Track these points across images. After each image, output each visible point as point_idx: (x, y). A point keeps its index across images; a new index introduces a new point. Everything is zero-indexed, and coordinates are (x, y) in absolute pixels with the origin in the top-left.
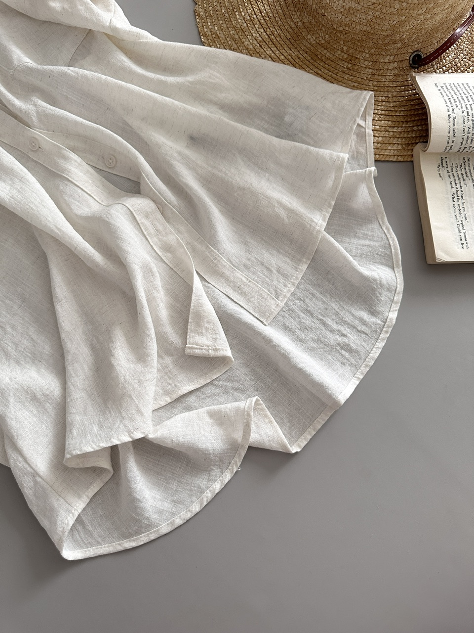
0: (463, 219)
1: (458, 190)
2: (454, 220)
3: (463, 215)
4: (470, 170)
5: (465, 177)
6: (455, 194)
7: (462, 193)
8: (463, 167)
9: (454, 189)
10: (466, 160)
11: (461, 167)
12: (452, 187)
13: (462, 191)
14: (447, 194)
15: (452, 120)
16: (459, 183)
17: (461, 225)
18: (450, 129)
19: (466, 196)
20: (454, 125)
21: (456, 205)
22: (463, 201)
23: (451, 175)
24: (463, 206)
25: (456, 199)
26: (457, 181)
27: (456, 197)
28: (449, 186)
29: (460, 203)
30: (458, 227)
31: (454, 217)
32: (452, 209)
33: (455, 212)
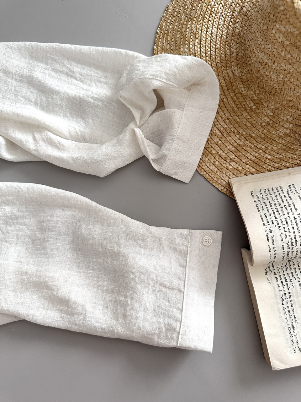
0: (294, 322)
1: (285, 292)
2: (285, 324)
3: (293, 317)
4: (295, 268)
5: (291, 277)
6: (284, 297)
7: (290, 295)
8: (288, 266)
9: (282, 293)
11: (286, 266)
12: (280, 291)
13: (289, 293)
14: (276, 298)
15: (270, 239)
16: (286, 285)
17: (292, 328)
18: (270, 248)
19: (294, 297)
20: (273, 244)
21: (286, 307)
22: (292, 302)
23: (278, 277)
24: (292, 308)
25: (284, 302)
26: (285, 283)
27: (285, 300)
28: (277, 290)
29: (289, 305)
30: (290, 331)
31: (285, 320)
32: (282, 312)
33: (285, 314)
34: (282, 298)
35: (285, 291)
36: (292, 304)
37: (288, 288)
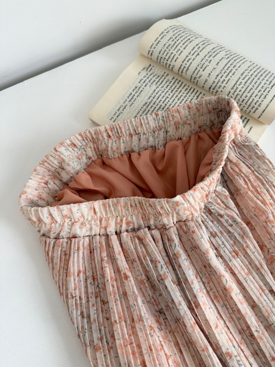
0: (129, 105)
2: (122, 102)
6: (138, 88)
7: (143, 90)
8: (160, 78)
10: (166, 75)
11: (158, 76)
12: (139, 82)
14: (133, 84)
15: (162, 35)
17: (124, 107)
18: (157, 39)
20: (161, 39)
21: (133, 94)
23: (147, 76)
24: (136, 98)
25: (135, 91)
26: (146, 82)
27: (137, 90)
28: (139, 80)
29: (136, 95)
30: (120, 107)
31: (125, 100)
32: (128, 95)
33: (128, 97)
34: (136, 87)
35: (142, 85)
36: (138, 95)
37: (146, 86)
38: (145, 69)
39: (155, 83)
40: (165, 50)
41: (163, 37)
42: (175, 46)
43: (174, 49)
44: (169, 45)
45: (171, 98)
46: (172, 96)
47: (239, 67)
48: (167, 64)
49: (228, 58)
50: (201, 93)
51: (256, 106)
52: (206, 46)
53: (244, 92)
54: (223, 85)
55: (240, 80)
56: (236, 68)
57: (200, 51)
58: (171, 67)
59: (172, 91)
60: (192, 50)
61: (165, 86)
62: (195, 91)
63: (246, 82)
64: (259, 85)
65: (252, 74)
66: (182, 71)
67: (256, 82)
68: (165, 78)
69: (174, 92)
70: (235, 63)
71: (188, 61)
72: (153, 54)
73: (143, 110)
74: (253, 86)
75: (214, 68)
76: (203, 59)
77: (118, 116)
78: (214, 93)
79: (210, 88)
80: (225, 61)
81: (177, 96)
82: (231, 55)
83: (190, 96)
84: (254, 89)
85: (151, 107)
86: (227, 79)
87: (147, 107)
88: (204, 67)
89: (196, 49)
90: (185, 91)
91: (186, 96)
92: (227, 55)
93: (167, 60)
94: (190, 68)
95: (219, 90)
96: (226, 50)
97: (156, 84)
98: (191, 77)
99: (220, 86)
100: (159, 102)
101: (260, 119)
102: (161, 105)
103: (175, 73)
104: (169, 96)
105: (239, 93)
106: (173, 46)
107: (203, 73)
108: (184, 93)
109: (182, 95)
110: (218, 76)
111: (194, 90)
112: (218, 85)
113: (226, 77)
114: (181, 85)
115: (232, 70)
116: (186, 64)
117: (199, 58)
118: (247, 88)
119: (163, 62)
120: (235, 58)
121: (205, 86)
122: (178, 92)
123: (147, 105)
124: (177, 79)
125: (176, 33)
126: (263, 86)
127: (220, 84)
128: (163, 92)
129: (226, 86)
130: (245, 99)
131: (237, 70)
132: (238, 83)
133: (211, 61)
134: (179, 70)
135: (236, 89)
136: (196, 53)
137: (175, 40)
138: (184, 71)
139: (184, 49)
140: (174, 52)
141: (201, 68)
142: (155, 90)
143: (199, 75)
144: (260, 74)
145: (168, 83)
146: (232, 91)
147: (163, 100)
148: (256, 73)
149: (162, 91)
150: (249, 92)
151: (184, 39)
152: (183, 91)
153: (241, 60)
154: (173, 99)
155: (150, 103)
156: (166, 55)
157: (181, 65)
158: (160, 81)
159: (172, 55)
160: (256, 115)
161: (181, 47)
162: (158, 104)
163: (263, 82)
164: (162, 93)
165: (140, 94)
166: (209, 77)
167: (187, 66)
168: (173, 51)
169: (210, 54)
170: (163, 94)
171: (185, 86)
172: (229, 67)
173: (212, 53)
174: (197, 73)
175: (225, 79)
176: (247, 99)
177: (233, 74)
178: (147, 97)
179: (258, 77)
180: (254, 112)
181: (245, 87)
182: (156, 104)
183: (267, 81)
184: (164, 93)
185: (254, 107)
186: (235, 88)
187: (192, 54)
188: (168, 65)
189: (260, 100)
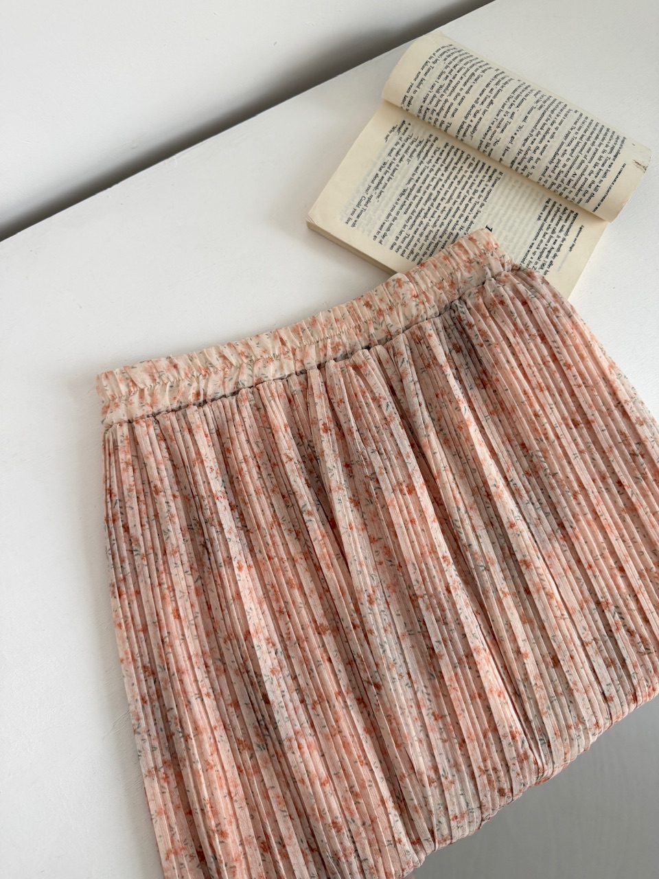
0: (375, 196)
1: (394, 161)
2: (363, 189)
4: (428, 151)
6: (388, 165)
7: (397, 168)
8: (422, 144)
10: (432, 139)
11: (420, 142)
12: (389, 154)
13: (398, 166)
14: (378, 158)
15: (426, 68)
16: (402, 156)
17: (367, 199)
18: (418, 76)
19: (399, 173)
20: (426, 75)
21: (380, 176)
23: (401, 143)
24: (387, 182)
25: (383, 170)
26: (401, 153)
27: (386, 168)
28: (388, 151)
29: (386, 177)
30: (361, 200)
31: (367, 186)
32: (372, 177)
33: (373, 182)
35: (394, 159)
36: (390, 178)
37: (401, 160)
38: (396, 130)
39: (415, 154)
40: (434, 96)
41: (429, 70)
42: (450, 89)
43: (450, 95)
44: (441, 87)
45: (446, 181)
46: (448, 178)
47: (560, 124)
48: (437, 120)
49: (541, 107)
50: (495, 171)
51: (591, 190)
52: (503, 87)
53: (571, 168)
54: (535, 157)
55: (564, 147)
56: (555, 125)
57: (494, 97)
58: (444, 127)
59: (447, 168)
60: (481, 95)
61: (434, 160)
62: (486, 167)
63: (573, 150)
64: (595, 154)
65: (583, 136)
66: (465, 133)
67: (590, 149)
68: (432, 145)
69: (450, 169)
70: (554, 116)
71: (475, 115)
72: (412, 102)
73: (400, 203)
74: (585, 157)
75: (520, 128)
76: (500, 111)
77: (358, 216)
78: (520, 171)
79: (513, 162)
80: (536, 114)
81: (456, 177)
82: (545, 102)
83: (477, 176)
84: (586, 161)
85: (415, 198)
86: (541, 146)
87: (407, 198)
88: (502, 125)
89: (486, 93)
90: (469, 167)
91: (471, 177)
92: (538, 101)
93: (438, 114)
94: (478, 128)
95: (529, 166)
96: (534, 92)
97: (419, 155)
98: (481, 144)
99: (531, 158)
100: (427, 188)
101: (595, 213)
102: (431, 194)
103: (450, 136)
104: (442, 178)
105: (563, 169)
106: (447, 89)
107: (502, 136)
108: (466, 171)
109: (464, 176)
110: (526, 140)
111: (483, 166)
112: (528, 157)
113: (541, 142)
114: (461, 157)
115: (549, 129)
116: (471, 121)
117: (493, 110)
118: (576, 160)
119: (430, 118)
120: (551, 108)
121: (504, 158)
122: (457, 170)
123: (406, 194)
124: (453, 147)
125: (450, 63)
126: (601, 157)
127: (530, 154)
128: (432, 170)
129: (541, 157)
130: (572, 178)
131: (557, 129)
132: (561, 152)
133: (513, 113)
134: (459, 131)
135: (558, 163)
136: (488, 101)
137: (450, 78)
138: (468, 133)
139: (467, 92)
140: (451, 99)
141: (498, 127)
142: (417, 168)
143: (494, 140)
144: (594, 135)
145: (438, 154)
146: (552, 167)
147: (433, 184)
148: (588, 134)
149: (429, 169)
150: (579, 168)
151: (464, 74)
152: (465, 168)
153: (562, 110)
154: (449, 182)
155: (411, 190)
156: (437, 105)
157: (464, 122)
158: (425, 151)
159: (447, 105)
160: (590, 207)
161: (462, 89)
162: (425, 192)
163: (601, 149)
164: (430, 172)
165: (392, 175)
166: (511, 142)
167: (473, 125)
168: (449, 98)
169: (511, 100)
170: (432, 175)
171: (467, 158)
172: (544, 124)
173: (513, 99)
174: (492, 137)
175: (539, 145)
176: (575, 179)
177: (552, 137)
178: (406, 181)
179: (592, 139)
180: (588, 201)
181: (572, 159)
182: (422, 192)
183: (607, 146)
184: (433, 173)
185: (587, 192)
186: (556, 161)
187: (480, 101)
188: (438, 123)
189: (597, 180)
